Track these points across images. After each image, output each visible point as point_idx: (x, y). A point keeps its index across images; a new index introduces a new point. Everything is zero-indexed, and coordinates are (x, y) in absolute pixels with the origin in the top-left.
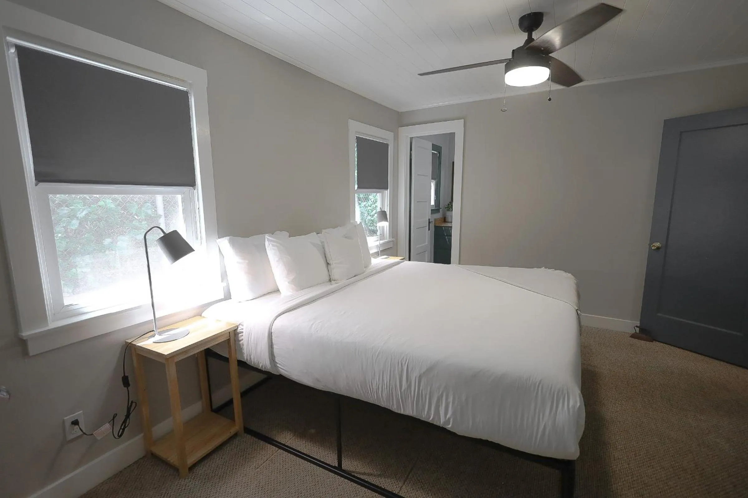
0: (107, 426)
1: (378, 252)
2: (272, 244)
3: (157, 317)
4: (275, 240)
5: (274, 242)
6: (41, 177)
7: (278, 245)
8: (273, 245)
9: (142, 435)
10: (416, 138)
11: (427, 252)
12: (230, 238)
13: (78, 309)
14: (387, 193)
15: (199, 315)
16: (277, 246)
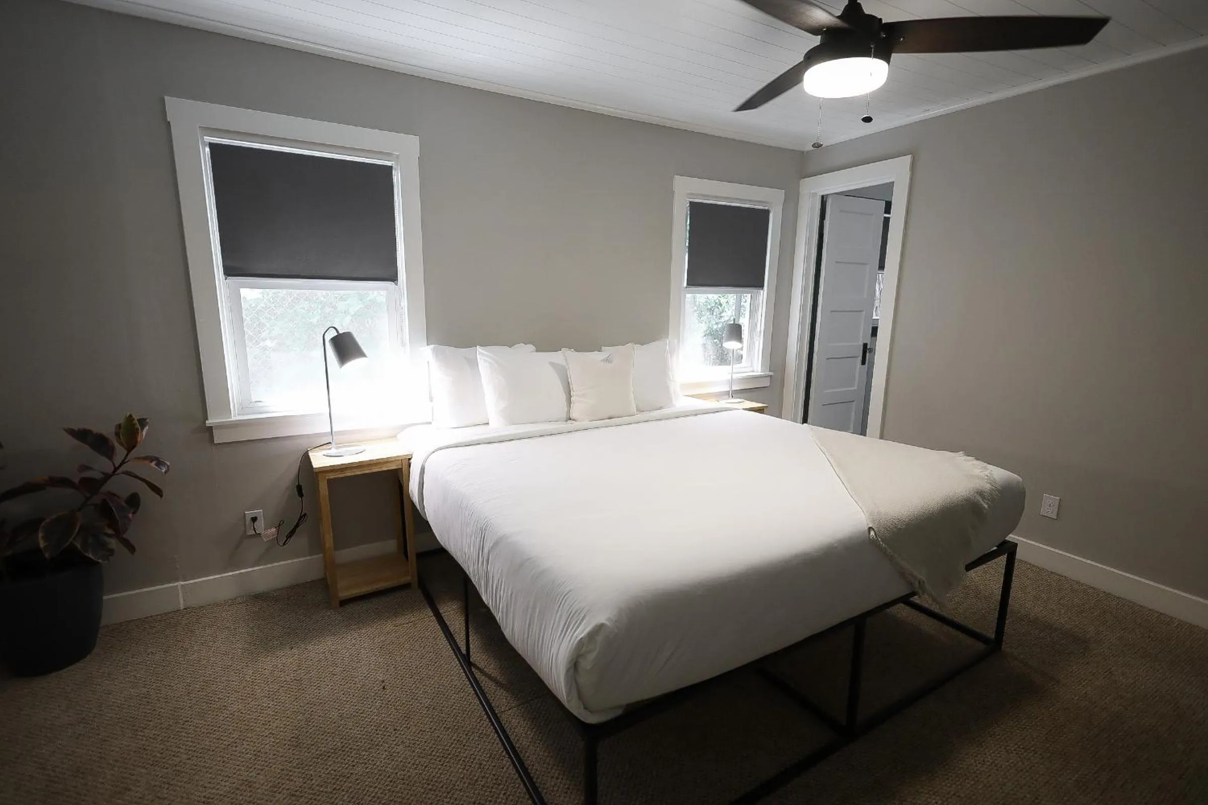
0: (274, 530)
1: (729, 391)
2: (484, 359)
3: (334, 430)
4: (491, 355)
5: (486, 356)
6: (230, 271)
7: (490, 361)
8: (485, 361)
9: (321, 555)
10: (835, 195)
11: (854, 404)
12: (434, 348)
13: (261, 407)
14: (763, 295)
15: (394, 437)
16: (489, 363)
